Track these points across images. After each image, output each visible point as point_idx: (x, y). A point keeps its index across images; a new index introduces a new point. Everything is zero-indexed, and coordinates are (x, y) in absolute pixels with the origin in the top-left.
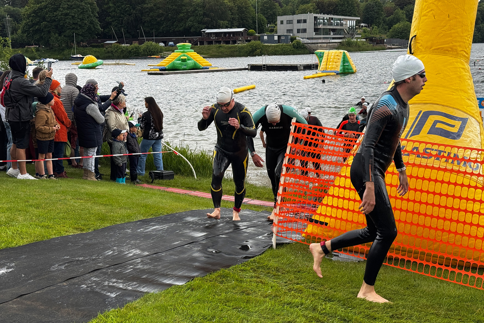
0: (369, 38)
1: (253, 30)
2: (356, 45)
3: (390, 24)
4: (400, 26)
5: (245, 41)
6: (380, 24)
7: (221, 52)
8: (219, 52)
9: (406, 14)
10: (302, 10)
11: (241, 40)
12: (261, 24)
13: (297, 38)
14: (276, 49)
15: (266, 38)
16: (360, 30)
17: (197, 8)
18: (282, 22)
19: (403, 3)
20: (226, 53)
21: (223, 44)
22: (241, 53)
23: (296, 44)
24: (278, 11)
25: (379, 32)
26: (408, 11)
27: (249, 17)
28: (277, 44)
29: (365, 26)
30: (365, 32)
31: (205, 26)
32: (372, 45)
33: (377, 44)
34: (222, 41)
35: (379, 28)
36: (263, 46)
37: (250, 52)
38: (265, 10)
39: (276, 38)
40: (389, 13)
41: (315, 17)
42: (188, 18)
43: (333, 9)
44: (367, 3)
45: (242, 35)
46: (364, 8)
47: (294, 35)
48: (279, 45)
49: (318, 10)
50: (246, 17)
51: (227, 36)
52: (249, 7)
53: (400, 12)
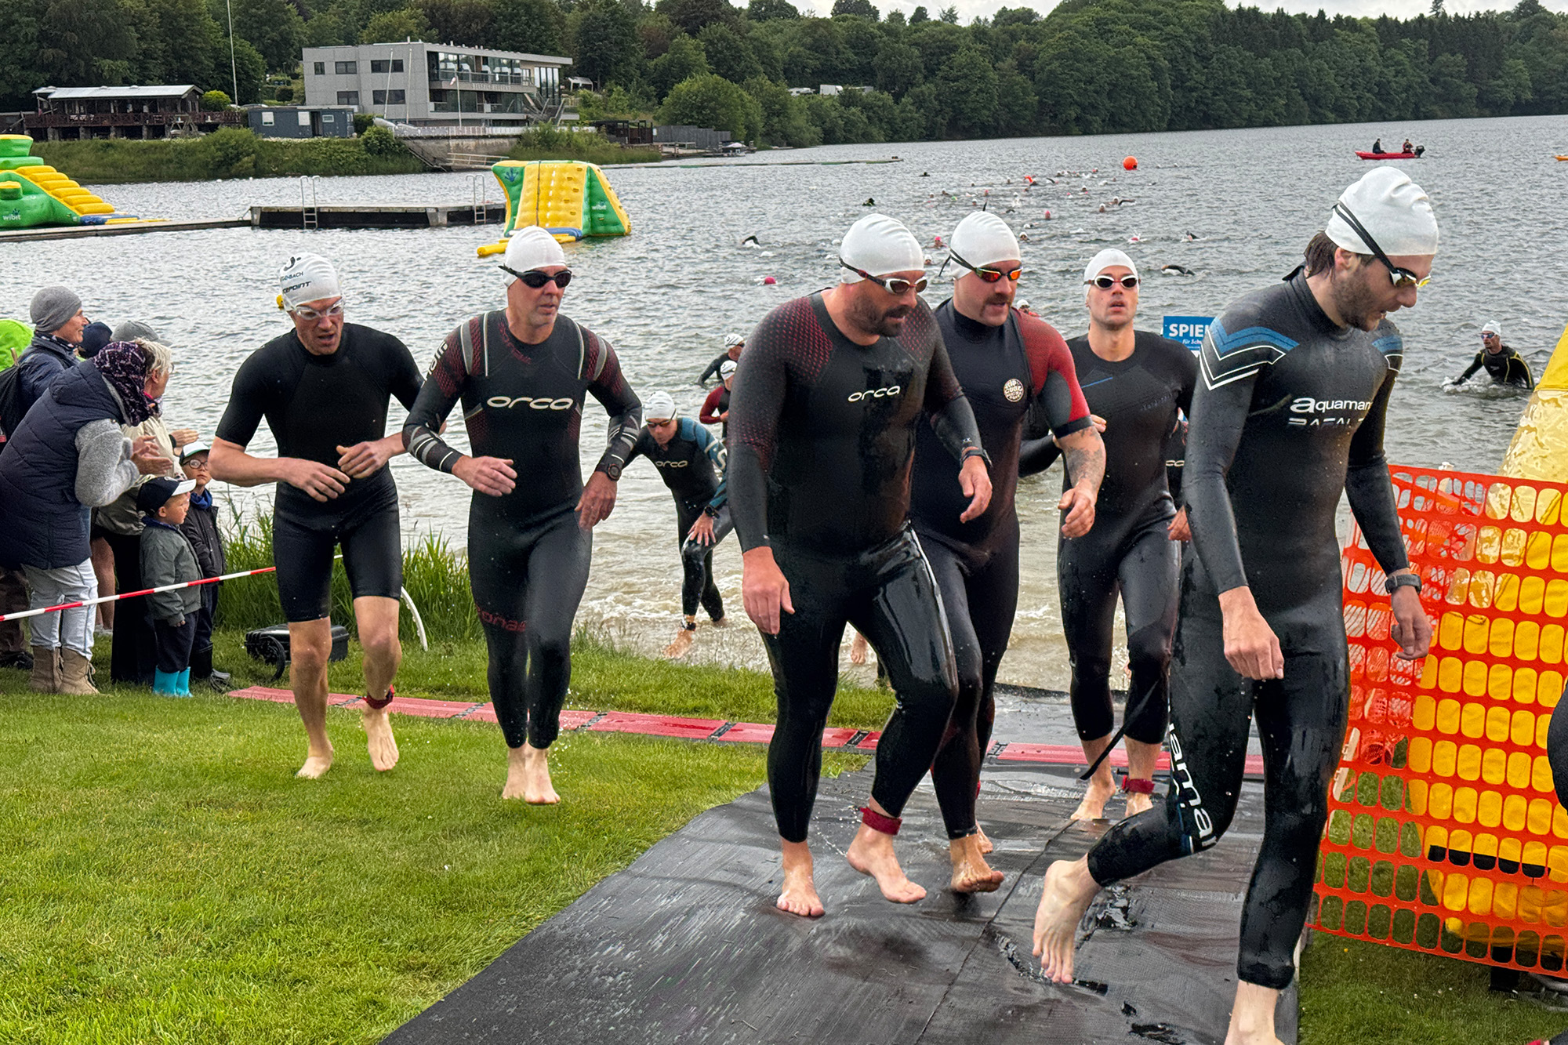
0: (603, 122)
1: (222, 93)
2: (569, 145)
3: (662, 83)
4: (693, 89)
5: (195, 129)
6: (631, 81)
7: (114, 165)
8: (104, 166)
9: (708, 52)
10: (382, 28)
11: (182, 125)
12: (246, 73)
13: (377, 120)
14: (308, 155)
15: (268, 117)
16: (573, 98)
17: (17, 14)
18: (319, 69)
19: (697, 17)
20: (133, 169)
21: (117, 135)
22: (186, 170)
23: (377, 139)
24: (297, 33)
25: (631, 107)
26: (711, 43)
27: (202, 49)
28: (311, 140)
29: (585, 86)
30: (586, 103)
31: (48, 76)
32: (617, 144)
33: (632, 141)
34: (113, 129)
35: (629, 91)
36: (263, 145)
37: (220, 164)
38: (252, 28)
39: (304, 119)
40: (656, 49)
41: (428, 53)
43: (483, 30)
44: (585, 13)
45: (185, 109)
46: (577, 29)
47: (363, 110)
48: (317, 143)
49: (435, 32)
50: (192, 48)
51: (130, 109)
52: (200, 14)
53: (688, 43)
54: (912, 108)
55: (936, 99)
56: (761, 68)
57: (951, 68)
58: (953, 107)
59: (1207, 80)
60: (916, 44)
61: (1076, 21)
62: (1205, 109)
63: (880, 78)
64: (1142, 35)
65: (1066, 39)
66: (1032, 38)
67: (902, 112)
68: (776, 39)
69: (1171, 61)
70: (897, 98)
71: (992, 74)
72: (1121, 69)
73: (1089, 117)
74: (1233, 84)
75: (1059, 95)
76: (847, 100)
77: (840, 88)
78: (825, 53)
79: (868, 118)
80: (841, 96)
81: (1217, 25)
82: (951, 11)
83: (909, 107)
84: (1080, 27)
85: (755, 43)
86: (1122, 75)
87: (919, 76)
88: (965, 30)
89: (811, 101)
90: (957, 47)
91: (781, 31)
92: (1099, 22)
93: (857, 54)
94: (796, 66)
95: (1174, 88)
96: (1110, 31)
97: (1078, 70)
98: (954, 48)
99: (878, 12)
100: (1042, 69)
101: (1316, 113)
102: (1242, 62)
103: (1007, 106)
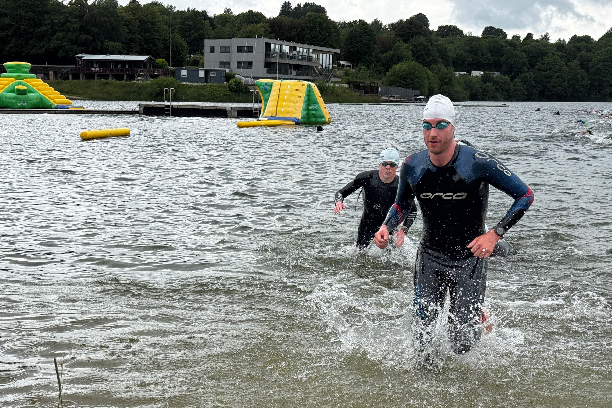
0: (353, 82)
1: (164, 60)
2: (332, 93)
3: (388, 65)
4: (402, 68)
5: (149, 77)
6: (371, 64)
7: (108, 92)
8: (103, 92)
9: (413, 51)
10: (247, 32)
11: (142, 75)
12: (179, 52)
13: (237, 76)
14: (201, 91)
15: (184, 72)
16: (340, 71)
17: (70, 17)
18: (212, 50)
19: (409, 33)
21: (112, 79)
22: (142, 96)
23: (235, 85)
24: (207, 33)
25: (370, 76)
26: (415, 46)
27: (158, 39)
28: (203, 84)
29: (347, 66)
30: (347, 74)
31: (83, 48)
32: (358, 93)
33: (366, 92)
34: (110, 75)
35: (370, 69)
36: (179, 86)
37: (157, 94)
38: (186, 31)
39: (201, 74)
40: (387, 48)
41: (266, 43)
42: (53, 34)
43: (297, 34)
44: (351, 29)
45: (145, 67)
46: (346, 37)
47: (231, 71)
48: (206, 86)
49: (272, 34)
50: (154, 38)
51: (120, 66)
52: (158, 22)
53: (403, 46)
54: (520, 84)
55: (533, 80)
56: (440, 60)
57: (543, 64)
58: (543, 85)
60: (525, 51)
63: (504, 68)
65: (608, 51)
66: (589, 50)
67: (514, 86)
68: (451, 47)
70: (512, 78)
71: (565, 68)
75: (601, 81)
76: (484, 79)
77: (482, 73)
78: (476, 54)
79: (496, 89)
80: (483, 76)
82: (546, 35)
83: (518, 84)
85: (439, 48)
87: (525, 68)
88: (552, 44)
89: (466, 79)
90: (547, 53)
91: (453, 43)
93: (492, 56)
94: (460, 61)
98: (545, 54)
99: (506, 35)
100: (593, 66)
103: (572, 85)
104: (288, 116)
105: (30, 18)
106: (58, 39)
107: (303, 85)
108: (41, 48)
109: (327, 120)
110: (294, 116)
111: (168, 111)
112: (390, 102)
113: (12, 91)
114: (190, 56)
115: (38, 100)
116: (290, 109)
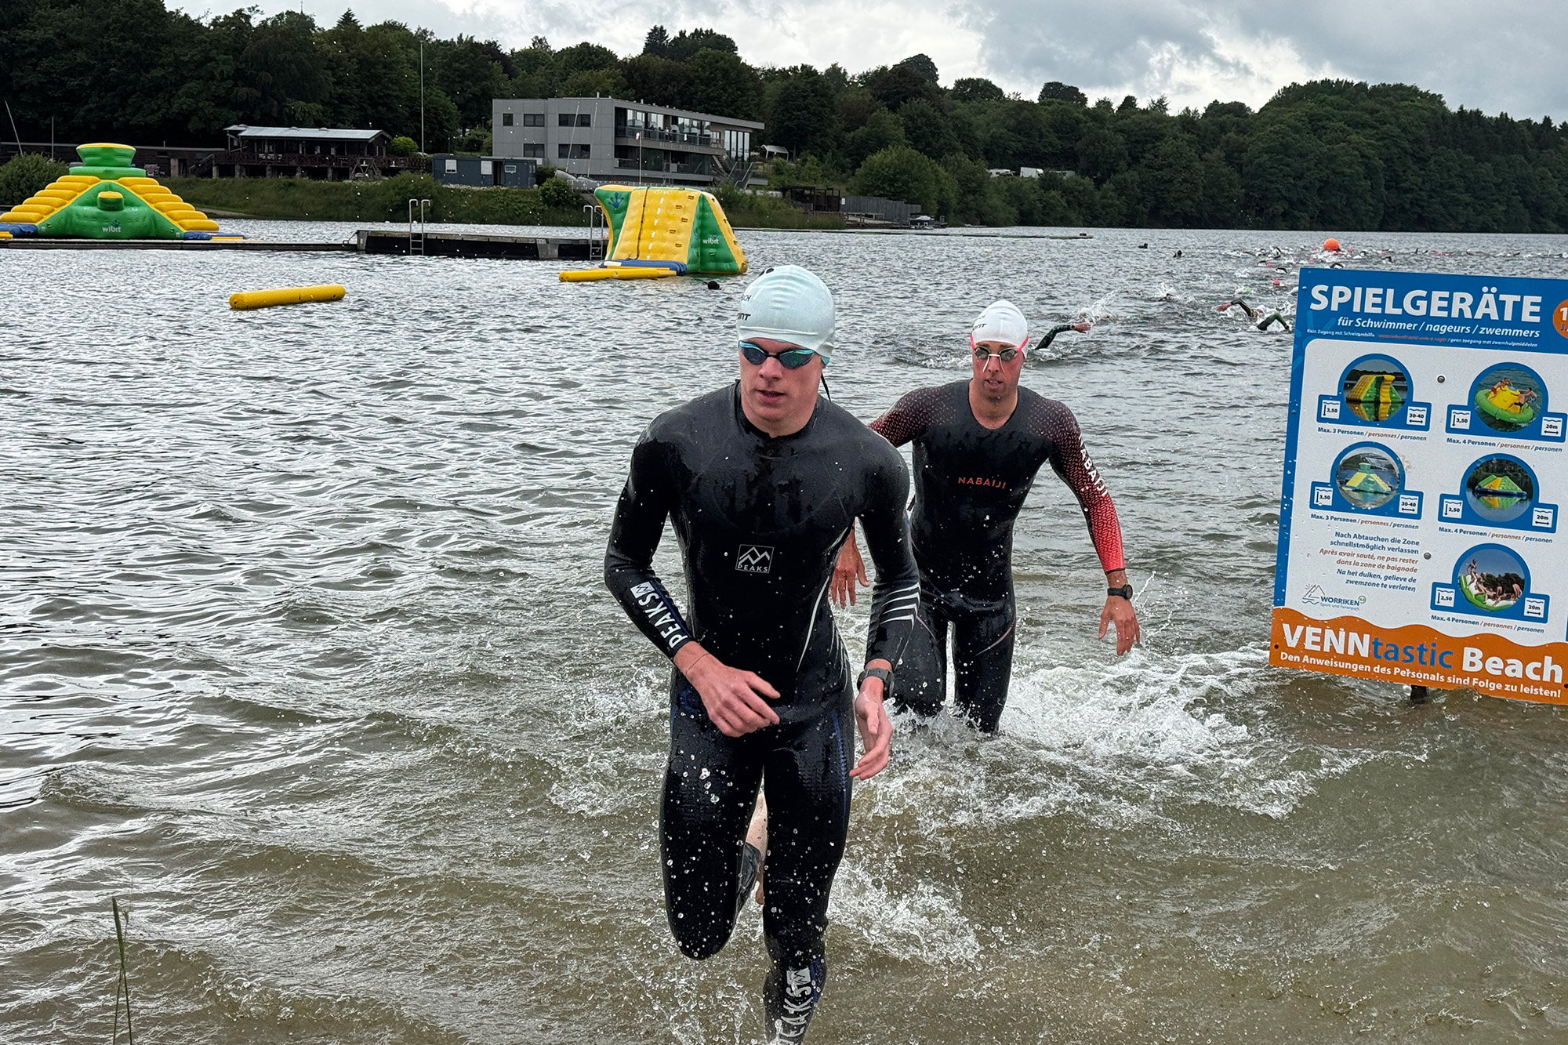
0: (790, 188)
1: (410, 139)
2: (750, 207)
3: (858, 155)
4: (887, 161)
5: (378, 172)
6: (826, 152)
7: (293, 204)
8: (284, 203)
9: (907, 128)
10: (577, 85)
11: (364, 168)
12: (440, 123)
13: (558, 172)
14: (485, 203)
15: (451, 165)
16: (766, 165)
17: (214, 51)
18: (508, 120)
19: (898, 93)
20: (312, 208)
21: (302, 175)
22: (364, 212)
23: (555, 190)
24: (498, 86)
25: (824, 176)
26: (912, 119)
27: (397, 97)
28: (491, 188)
29: (780, 155)
30: (778, 171)
31: (240, 113)
32: (801, 209)
33: (818, 208)
34: (299, 169)
35: (823, 162)
36: (441, 191)
37: (396, 209)
38: (454, 82)
39: (487, 168)
40: (855, 122)
41: (617, 109)
42: (177, 85)
43: (678, 92)
44: (786, 83)
45: (371, 152)
46: (777, 97)
47: (547, 162)
48: (496, 192)
49: (629, 91)
50: (389, 95)
51: (318, 151)
52: (398, 63)
53: (888, 118)
54: (1113, 194)
55: (1138, 187)
56: (958, 144)
57: (1156, 157)
58: (1156, 196)
59: (1423, 183)
60: (1122, 131)
61: (1289, 115)
62: (1419, 210)
63: (1083, 163)
64: (1357, 133)
65: (1277, 133)
66: (1241, 131)
67: (1103, 198)
68: (980, 120)
69: (1385, 161)
70: (1099, 183)
71: (1197, 164)
72: (1333, 166)
73: (1296, 213)
74: (1452, 187)
75: (1267, 189)
76: (1046, 183)
77: (1041, 171)
78: (1028, 135)
79: (1068, 202)
80: (1041, 178)
81: (1437, 126)
82: (1161, 101)
83: (1110, 193)
84: (1292, 121)
85: (957, 122)
86: (1334, 172)
87: (1122, 163)
88: (1173, 118)
89: (1011, 182)
90: (1164, 135)
91: (985, 113)
92: (1313, 119)
93: (1059, 138)
94: (998, 147)
95: (1387, 188)
96: (1323, 127)
97: (1288, 165)
98: (1159, 137)
99: (1086, 99)
100: (1251, 162)
101: (1538, 223)
102: (1461, 166)
103: (1212, 197)
104: (662, 258)
105: (129, 53)
106: (189, 95)
107: (691, 198)
108: (153, 112)
109: (740, 266)
110: (675, 258)
111: (419, 245)
112: (864, 226)
113: (93, 204)
114: (464, 132)
115: (147, 221)
116: (664, 245)
